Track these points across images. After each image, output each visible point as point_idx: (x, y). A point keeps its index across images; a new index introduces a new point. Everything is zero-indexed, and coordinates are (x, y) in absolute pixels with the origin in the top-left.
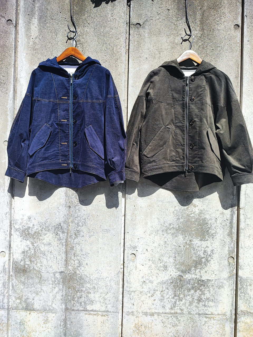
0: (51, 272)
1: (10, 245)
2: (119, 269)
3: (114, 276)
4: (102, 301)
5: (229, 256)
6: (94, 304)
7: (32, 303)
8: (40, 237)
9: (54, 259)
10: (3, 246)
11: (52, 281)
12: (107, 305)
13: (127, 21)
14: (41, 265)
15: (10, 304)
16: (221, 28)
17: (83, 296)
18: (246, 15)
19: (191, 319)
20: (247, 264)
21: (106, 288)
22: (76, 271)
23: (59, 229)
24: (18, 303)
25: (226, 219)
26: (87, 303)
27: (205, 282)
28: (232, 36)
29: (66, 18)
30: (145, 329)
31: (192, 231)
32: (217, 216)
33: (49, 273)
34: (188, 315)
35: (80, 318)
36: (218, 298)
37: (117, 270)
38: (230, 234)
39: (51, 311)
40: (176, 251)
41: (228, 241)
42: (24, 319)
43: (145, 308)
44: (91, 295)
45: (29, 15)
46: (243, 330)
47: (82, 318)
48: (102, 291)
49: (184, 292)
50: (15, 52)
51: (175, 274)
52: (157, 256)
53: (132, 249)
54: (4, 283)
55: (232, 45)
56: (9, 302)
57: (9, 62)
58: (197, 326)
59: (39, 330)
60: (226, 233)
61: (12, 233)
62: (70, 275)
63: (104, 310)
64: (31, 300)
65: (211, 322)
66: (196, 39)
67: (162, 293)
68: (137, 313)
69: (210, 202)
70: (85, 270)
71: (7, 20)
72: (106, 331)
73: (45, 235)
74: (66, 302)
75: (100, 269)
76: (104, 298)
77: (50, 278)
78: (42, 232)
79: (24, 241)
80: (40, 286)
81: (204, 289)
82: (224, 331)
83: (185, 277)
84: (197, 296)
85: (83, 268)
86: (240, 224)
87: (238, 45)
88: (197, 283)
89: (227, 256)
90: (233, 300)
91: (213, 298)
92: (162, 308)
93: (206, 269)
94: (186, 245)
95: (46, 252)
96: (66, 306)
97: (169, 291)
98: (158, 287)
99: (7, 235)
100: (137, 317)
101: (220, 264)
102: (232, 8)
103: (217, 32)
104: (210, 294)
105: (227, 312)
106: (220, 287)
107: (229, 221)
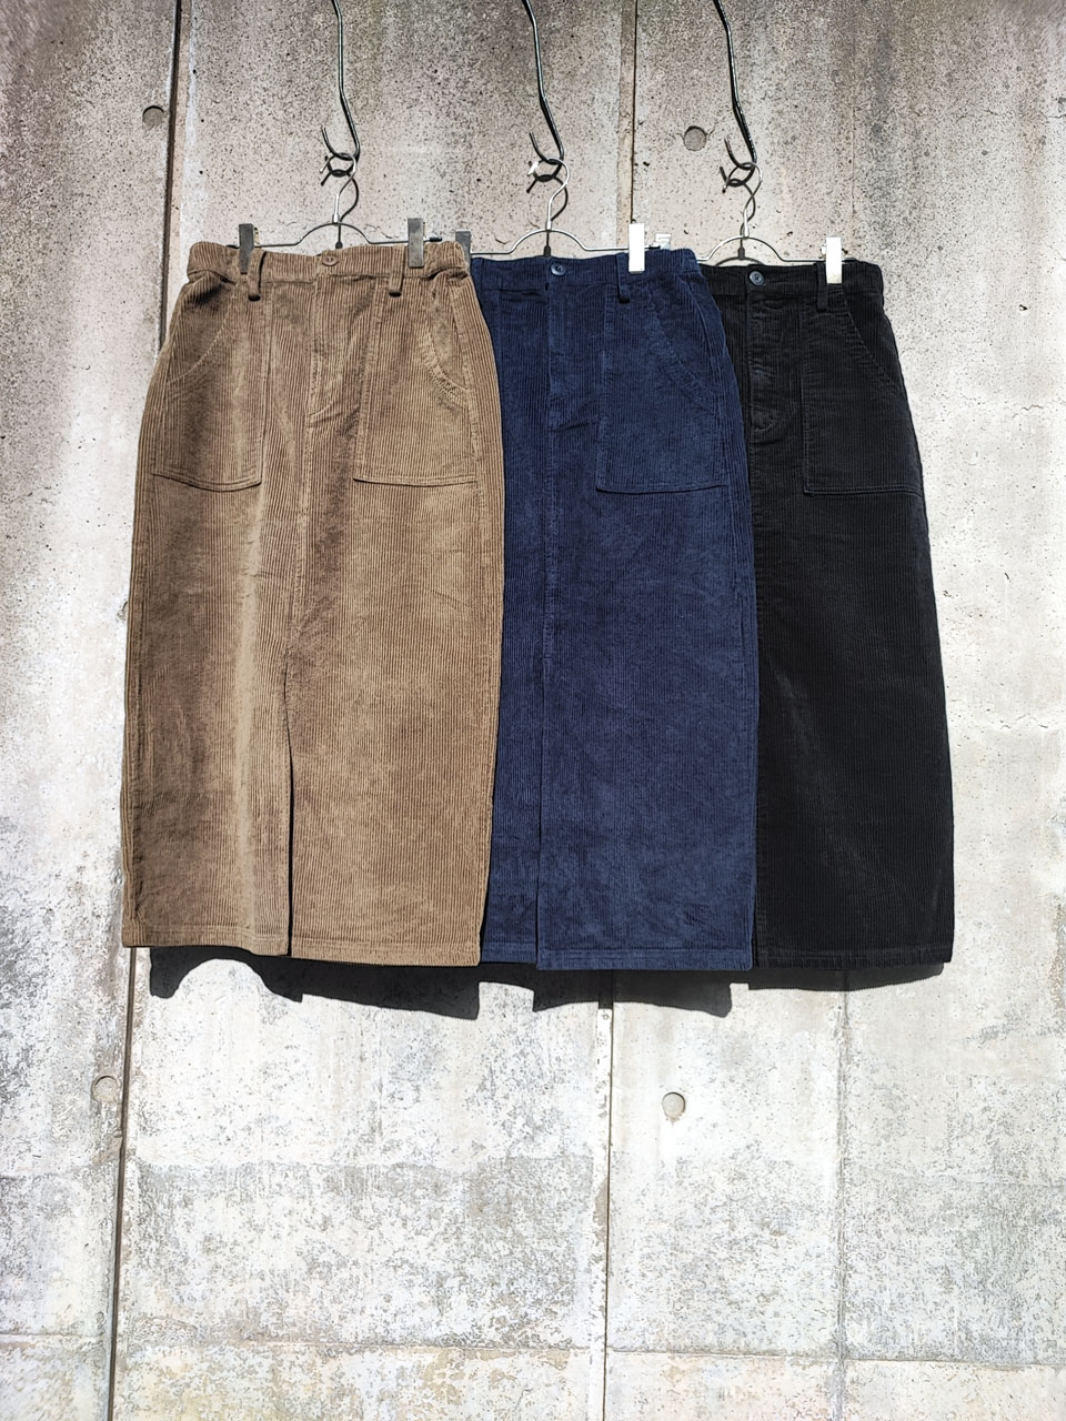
5: (97, 1075)
16: (92, 121)
18: (194, 71)
20: (172, 1107)
25: (93, 913)
28: (135, 152)
32: (50, 899)
36: (44, 1259)
38: (107, 978)
41: (96, 1008)
46: (151, 1404)
55: (135, 188)
60: (87, 974)
65: (11, 1366)
69: (25, 839)
82: (67, 1409)
87: (161, 187)
89: (90, 1075)
90: (109, 1270)
91: (24, 1259)
101: (55, 1108)
102: (140, 42)
103: (74, 136)
104: (12, 1241)
105: (85, 1320)
106: (52, 1210)
107: (103, 919)
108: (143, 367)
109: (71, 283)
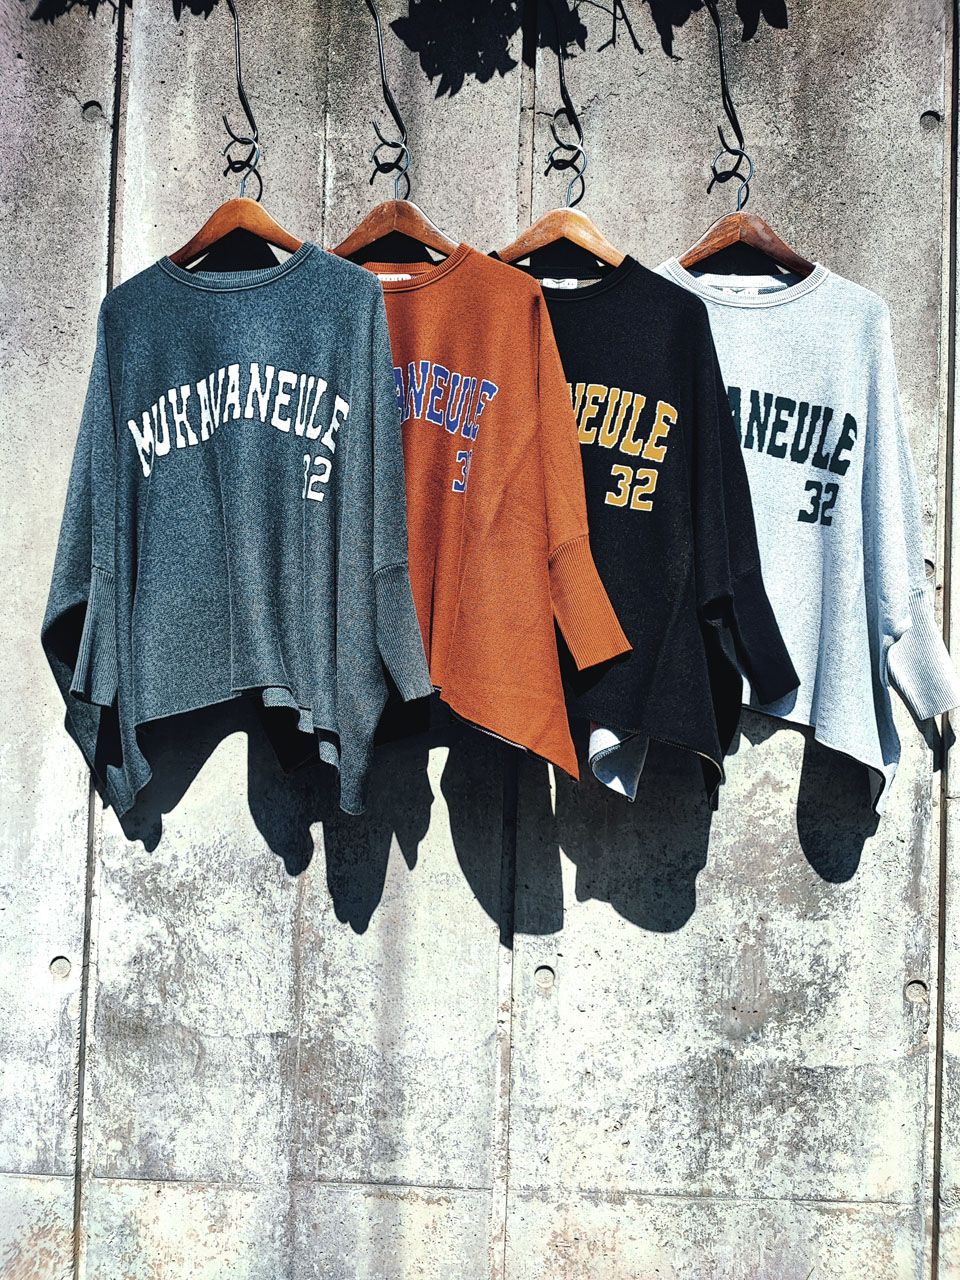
0: (240, 1035)
1: (87, 934)
2: (493, 1025)
3: (475, 1052)
4: (428, 1145)
5: (908, 979)
6: (398, 1156)
7: (166, 1153)
8: (199, 903)
9: (251, 985)
10: (63, 938)
11: (243, 1069)
12: (449, 1159)
13: (522, 102)
14: (203, 1007)
15: (85, 1156)
16: (873, 125)
17: (358, 1125)
19: (765, 1219)
21: (446, 1097)
22: (331, 1030)
23: (268, 874)
24: (114, 1154)
25: (898, 838)
26: (371, 1152)
27: (817, 1077)
28: (915, 154)
29: (300, 93)
30: (592, 1255)
31: (765, 881)
33: (232, 1038)
34: (752, 1201)
35: (345, 1210)
36: (866, 1138)
37: (484, 1026)
38: (913, 895)
39: (237, 1182)
40: (706, 957)
41: (904, 920)
42: (138, 1214)
43: (591, 1175)
44: (388, 1123)
45: (163, 82)
47: (352, 1209)
48: (427, 1106)
49: (737, 1113)
50: (112, 221)
51: (704, 1044)
52: (637, 975)
53: (542, 951)
54: (64, 1076)
55: (916, 187)
56: (79, 1149)
57: (90, 255)
58: (785, 1243)
59: (193, 1255)
60: (894, 892)
61: (95, 887)
62: (308, 1045)
63: (436, 1182)
64: (162, 1142)
65: (839, 1229)
66: (779, 166)
67: (655, 1117)
68: (559, 1191)
70: (366, 1026)
71: (84, 101)
72: (443, 1262)
73: (219, 894)
74: (294, 1149)
75: (423, 1025)
76: (435, 1135)
77: (233, 1059)
78: (207, 883)
79: (137, 916)
80: (196, 1088)
81: (812, 1103)
82: (889, 1265)
83: (743, 1058)
84: (786, 1129)
85: (357, 1021)
86: (948, 858)
87: (938, 186)
88: (785, 1081)
89: (902, 978)
90: (923, 1147)
91: (850, 1138)
92: (654, 1174)
93: (821, 1027)
94: (744, 934)
95: (220, 960)
96: (294, 1162)
97: (681, 1110)
98: (640, 1095)
99: (78, 897)
100: (559, 1208)
101: (873, 1008)
102: (914, 51)
103: (858, 139)
104: (838, 1122)
105: (904, 1190)
106: (873, 1096)
107: (906, 843)
108: (927, 350)
109: (861, 274)
